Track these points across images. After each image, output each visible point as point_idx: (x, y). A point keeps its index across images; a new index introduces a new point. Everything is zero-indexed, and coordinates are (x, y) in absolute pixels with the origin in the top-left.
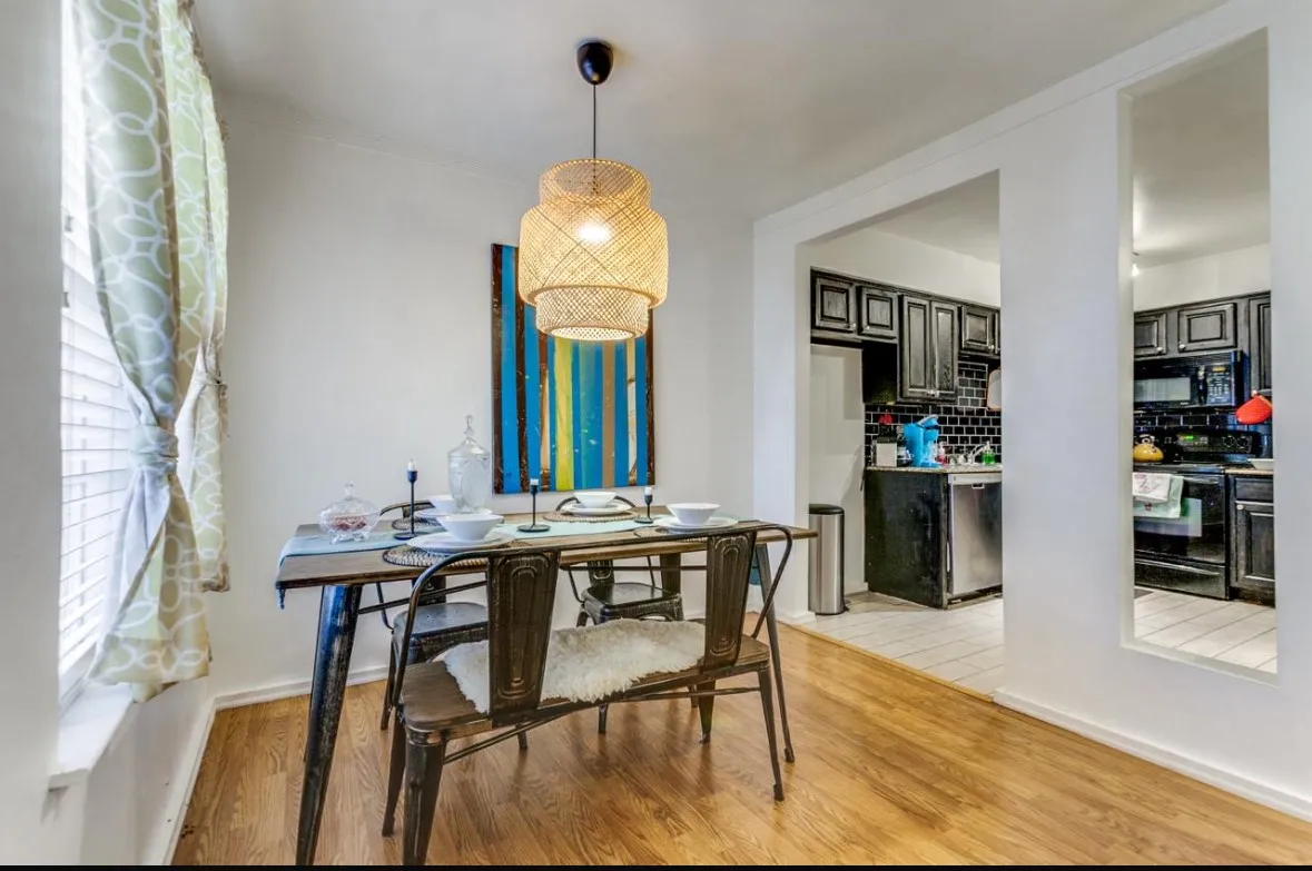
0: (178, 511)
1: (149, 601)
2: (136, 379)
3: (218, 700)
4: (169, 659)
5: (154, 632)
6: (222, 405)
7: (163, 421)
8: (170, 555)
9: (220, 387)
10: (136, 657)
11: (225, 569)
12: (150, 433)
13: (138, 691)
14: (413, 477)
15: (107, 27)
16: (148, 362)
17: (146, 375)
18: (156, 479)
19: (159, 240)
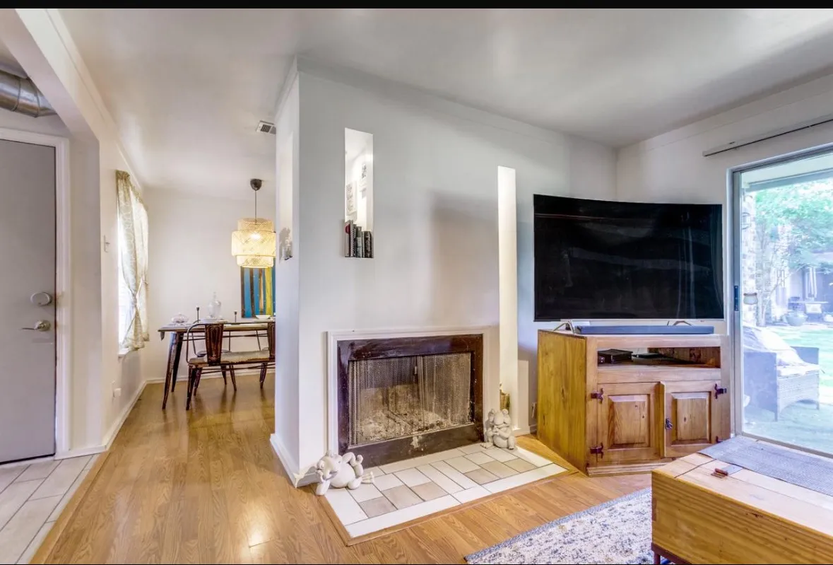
0: (137, 314)
1: (132, 331)
2: (129, 287)
3: (148, 381)
4: (136, 344)
5: (133, 337)
6: (147, 289)
7: (134, 295)
8: (136, 323)
9: (146, 285)
10: (130, 341)
11: (148, 335)
12: (132, 298)
13: (130, 348)
14: (198, 309)
15: (125, 226)
16: (132, 284)
17: (131, 286)
18: (133, 307)
19: (134, 261)
